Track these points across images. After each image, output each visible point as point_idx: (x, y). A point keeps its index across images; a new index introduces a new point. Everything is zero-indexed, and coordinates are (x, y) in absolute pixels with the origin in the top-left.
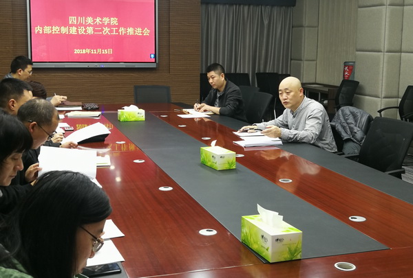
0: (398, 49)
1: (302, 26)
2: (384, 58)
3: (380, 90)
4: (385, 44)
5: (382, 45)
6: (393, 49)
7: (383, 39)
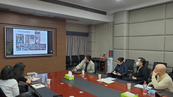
1: (91, 42)
4: (125, 47)
6: (128, 49)
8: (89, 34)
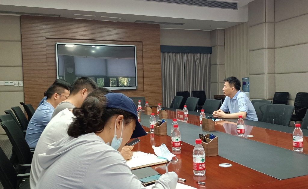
0: (273, 72)
1: (216, 64)
2: (266, 78)
3: (265, 95)
4: (266, 70)
5: (265, 70)
6: (271, 72)
7: (265, 68)
8: (213, 48)
